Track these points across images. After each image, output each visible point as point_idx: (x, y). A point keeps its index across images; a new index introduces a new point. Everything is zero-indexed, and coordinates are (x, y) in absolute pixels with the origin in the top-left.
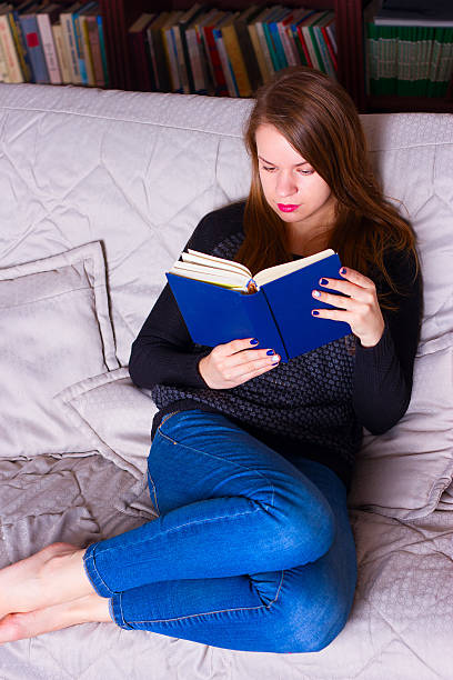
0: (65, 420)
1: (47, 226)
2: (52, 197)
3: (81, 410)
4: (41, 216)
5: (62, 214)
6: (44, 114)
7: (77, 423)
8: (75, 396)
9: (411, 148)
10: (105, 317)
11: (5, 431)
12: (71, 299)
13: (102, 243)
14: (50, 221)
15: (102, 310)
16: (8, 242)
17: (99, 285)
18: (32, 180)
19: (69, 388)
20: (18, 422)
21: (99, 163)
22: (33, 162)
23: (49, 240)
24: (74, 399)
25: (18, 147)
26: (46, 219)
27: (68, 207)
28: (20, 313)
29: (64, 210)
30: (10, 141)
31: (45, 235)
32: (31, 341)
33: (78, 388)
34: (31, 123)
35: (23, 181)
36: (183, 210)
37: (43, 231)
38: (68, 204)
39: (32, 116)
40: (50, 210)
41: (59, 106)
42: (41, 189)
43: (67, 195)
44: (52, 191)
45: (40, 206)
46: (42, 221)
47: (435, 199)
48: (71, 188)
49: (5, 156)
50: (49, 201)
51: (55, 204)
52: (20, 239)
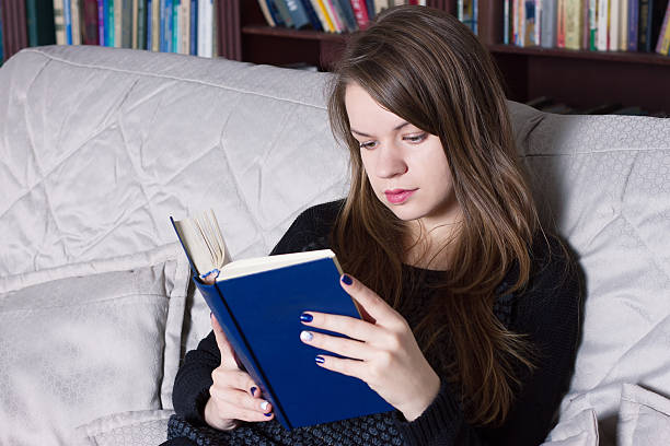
1: (142, 216)
2: (155, 181)
4: (139, 203)
5: (161, 203)
6: (174, 82)
8: (104, 430)
9: (605, 153)
12: (137, 306)
14: (146, 210)
15: (172, 328)
16: (96, 231)
17: (177, 296)
18: (138, 158)
19: (100, 420)
21: (217, 143)
22: (145, 135)
23: (138, 235)
24: (101, 434)
25: (134, 118)
26: (143, 208)
27: (169, 195)
28: (70, 315)
29: (162, 199)
30: (128, 110)
31: (137, 228)
32: (73, 351)
33: (111, 422)
34: (159, 90)
35: (128, 158)
37: (135, 223)
38: (170, 192)
39: (161, 83)
40: (149, 198)
42: (145, 170)
43: (172, 181)
44: (156, 173)
45: (139, 191)
46: (137, 210)
47: (620, 221)
48: (178, 172)
49: (119, 127)
50: (150, 186)
51: (156, 189)
52: (109, 230)
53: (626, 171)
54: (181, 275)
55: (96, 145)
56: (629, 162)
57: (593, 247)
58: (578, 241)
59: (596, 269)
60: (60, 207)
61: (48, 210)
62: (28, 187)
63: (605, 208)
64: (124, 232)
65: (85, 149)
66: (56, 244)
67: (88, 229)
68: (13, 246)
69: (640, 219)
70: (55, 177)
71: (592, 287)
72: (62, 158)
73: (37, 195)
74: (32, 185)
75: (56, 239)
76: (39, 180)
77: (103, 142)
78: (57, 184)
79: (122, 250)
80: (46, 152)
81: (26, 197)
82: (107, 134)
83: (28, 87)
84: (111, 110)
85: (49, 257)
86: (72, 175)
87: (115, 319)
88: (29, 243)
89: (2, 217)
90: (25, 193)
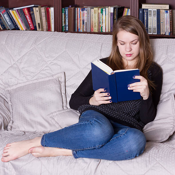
0: (50, 122)
2: (50, 60)
3: (56, 119)
4: (46, 65)
6: (48, 37)
7: (54, 123)
8: (54, 115)
10: (64, 94)
11: (31, 124)
12: (55, 87)
13: (64, 73)
14: (48, 67)
15: (63, 92)
16: (35, 73)
17: (63, 84)
18: (44, 55)
19: (52, 113)
20: (35, 122)
21: (65, 50)
22: (44, 50)
24: (54, 116)
25: (40, 46)
27: (54, 63)
28: (38, 91)
29: (53, 63)
30: (37, 44)
31: (46, 71)
34: (45, 39)
35: (41, 56)
37: (46, 70)
39: (45, 38)
40: (49, 64)
41: (53, 35)
42: (47, 57)
43: (54, 59)
44: (50, 58)
45: (45, 62)
46: (46, 67)
47: (167, 59)
48: (56, 57)
49: (36, 49)
50: (48, 61)
51: (50, 62)
52: (38, 72)
53: (166, 49)
54: (63, 80)
56: (167, 47)
57: (162, 64)
58: (159, 63)
59: (164, 68)
60: (23, 68)
61: (19, 69)
62: (11, 64)
63: (164, 56)
64: (44, 72)
65: (27, 54)
66: (24, 76)
67: (32, 72)
68: (11, 78)
69: (172, 58)
70: (20, 61)
71: (164, 72)
72: (20, 57)
73: (15, 66)
74: (13, 64)
76: (14, 62)
77: (32, 52)
78: (21, 63)
79: (43, 76)
80: (16, 56)
81: (12, 67)
82: (32, 50)
83: (5, 41)
84: (32, 44)
85: (22, 80)
86: (25, 60)
87: (51, 90)
88: (16, 77)
89: (4, 72)
90: (10, 66)
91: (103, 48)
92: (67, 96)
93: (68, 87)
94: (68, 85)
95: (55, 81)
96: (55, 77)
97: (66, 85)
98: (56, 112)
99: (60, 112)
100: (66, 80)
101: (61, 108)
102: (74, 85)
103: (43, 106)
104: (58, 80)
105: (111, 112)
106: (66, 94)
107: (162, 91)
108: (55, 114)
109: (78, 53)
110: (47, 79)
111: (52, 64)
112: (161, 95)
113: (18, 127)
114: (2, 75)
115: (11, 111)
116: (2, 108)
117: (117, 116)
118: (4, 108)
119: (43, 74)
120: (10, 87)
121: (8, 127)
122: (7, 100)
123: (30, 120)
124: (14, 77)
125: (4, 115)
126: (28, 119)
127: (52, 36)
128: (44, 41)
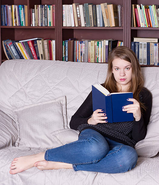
0: (53, 140)
3: (58, 137)
5: (55, 90)
6: (51, 66)
7: (56, 140)
8: (56, 133)
10: (65, 115)
11: (36, 141)
12: (57, 109)
13: (66, 96)
14: (51, 91)
15: (64, 113)
17: (64, 107)
18: (47, 81)
19: (55, 131)
20: (39, 139)
21: (66, 77)
22: (48, 76)
24: (56, 134)
25: (44, 73)
27: (57, 88)
28: (42, 112)
30: (42, 71)
31: (50, 95)
32: (45, 119)
33: (57, 132)
34: (48, 67)
35: (44, 81)
36: (88, 88)
37: (49, 94)
40: (51, 89)
42: (50, 83)
43: (57, 85)
44: (53, 84)
45: (49, 87)
46: (49, 91)
47: (157, 84)
48: (58, 83)
49: (40, 75)
50: (51, 86)
51: (53, 87)
52: (42, 96)
53: (156, 76)
54: (64, 103)
55: (36, 79)
56: (156, 74)
57: (152, 89)
58: (149, 88)
59: (154, 93)
60: (29, 92)
61: (26, 93)
63: (153, 82)
64: (47, 96)
65: (33, 80)
66: (30, 99)
67: (37, 96)
68: (18, 101)
70: (26, 86)
71: (153, 96)
72: (26, 82)
73: (22, 90)
74: (20, 88)
75: (29, 99)
77: (37, 78)
78: (27, 88)
79: (47, 99)
80: (23, 81)
81: (19, 91)
82: (37, 76)
83: (13, 68)
84: (37, 72)
85: (28, 103)
86: (31, 85)
87: (53, 112)
88: (22, 100)
89: (12, 96)
90: (18, 90)
91: (99, 75)
92: (67, 117)
93: (69, 109)
94: (69, 108)
95: (57, 104)
96: (57, 100)
97: (67, 107)
98: (58, 131)
99: (62, 131)
100: (67, 103)
101: (62, 128)
102: (74, 107)
103: (47, 126)
104: (60, 103)
105: (107, 131)
106: (67, 115)
107: (152, 113)
108: (58, 132)
109: (78, 79)
110: (50, 102)
111: (54, 89)
112: (151, 117)
113: (25, 144)
114: (10, 98)
115: (18, 129)
116: (11, 126)
117: (112, 134)
118: (12, 127)
119: (47, 98)
120: (17, 109)
121: (16, 144)
122: (15, 120)
123: (35, 137)
124: (21, 100)
125: (12, 133)
126: (33, 137)
127: (55, 64)
128: (47, 68)
